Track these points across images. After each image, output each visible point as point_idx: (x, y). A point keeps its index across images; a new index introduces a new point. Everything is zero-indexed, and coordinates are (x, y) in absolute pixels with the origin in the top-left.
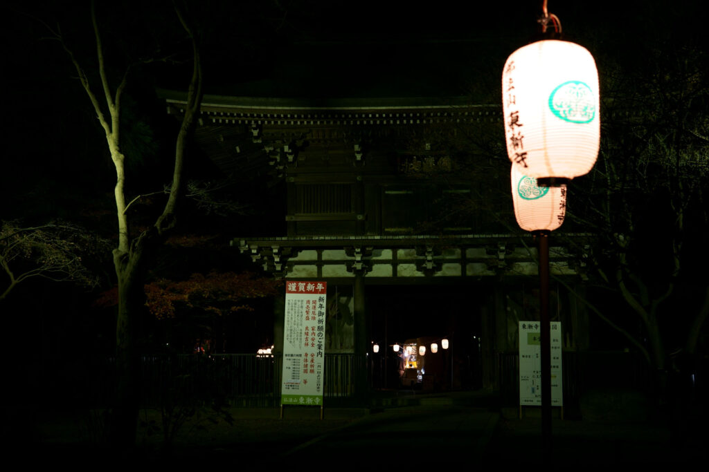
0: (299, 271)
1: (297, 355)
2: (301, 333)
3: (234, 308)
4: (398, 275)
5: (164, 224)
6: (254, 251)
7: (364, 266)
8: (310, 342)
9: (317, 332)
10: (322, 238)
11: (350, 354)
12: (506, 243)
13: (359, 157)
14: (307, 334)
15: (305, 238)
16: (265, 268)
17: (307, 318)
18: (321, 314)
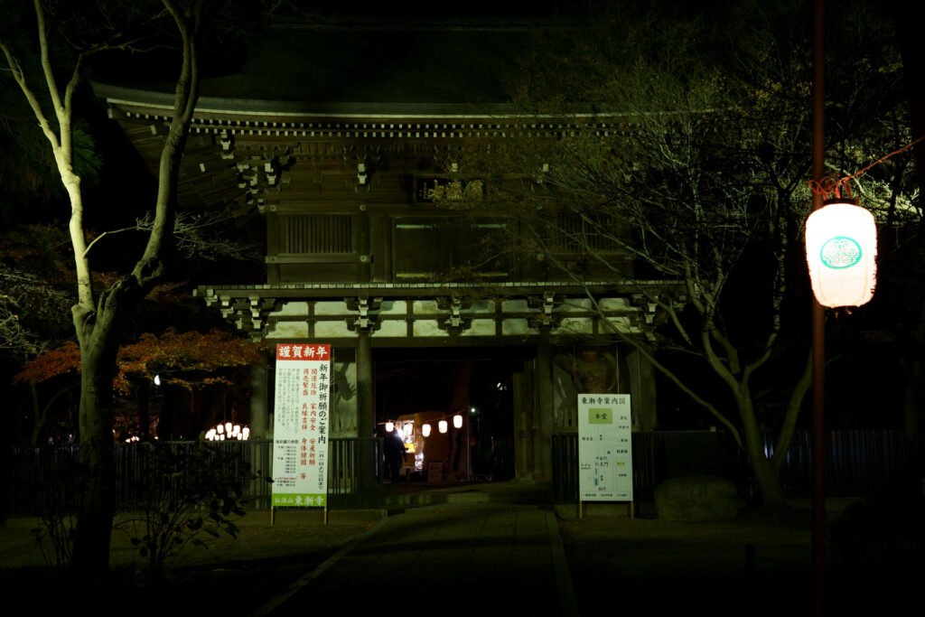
0: (282, 330)
1: (292, 442)
2: (297, 412)
3: (207, 381)
4: (415, 335)
5: (145, 272)
6: (225, 304)
7: (370, 323)
8: (309, 424)
9: (318, 411)
10: (317, 286)
11: (352, 439)
12: (554, 293)
13: (362, 180)
14: (305, 413)
15: (293, 287)
16: (239, 325)
17: (306, 393)
18: (323, 387)
